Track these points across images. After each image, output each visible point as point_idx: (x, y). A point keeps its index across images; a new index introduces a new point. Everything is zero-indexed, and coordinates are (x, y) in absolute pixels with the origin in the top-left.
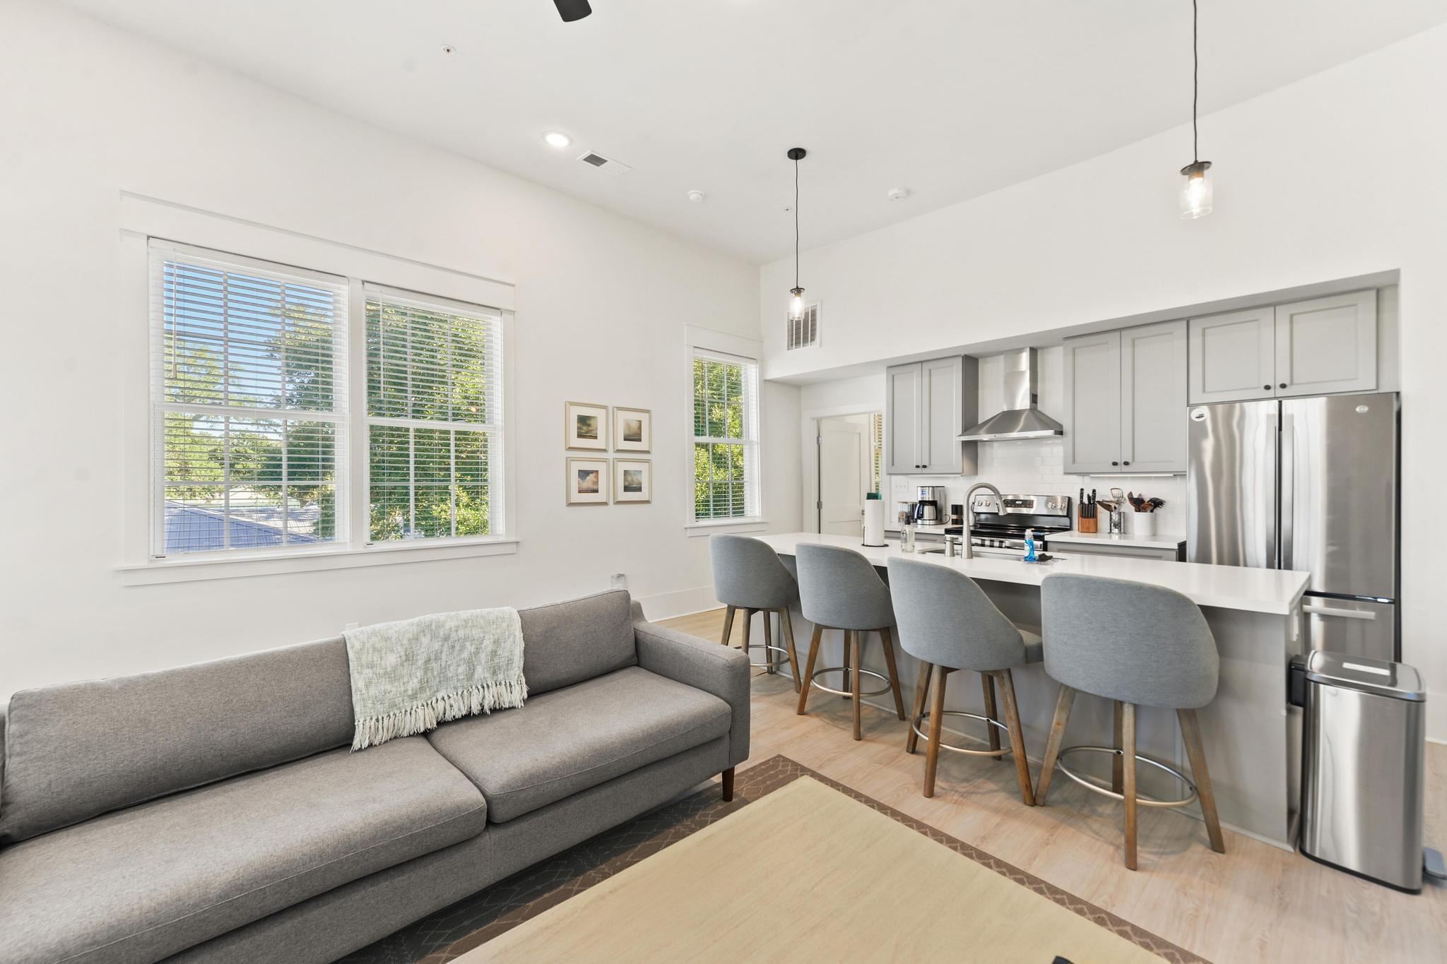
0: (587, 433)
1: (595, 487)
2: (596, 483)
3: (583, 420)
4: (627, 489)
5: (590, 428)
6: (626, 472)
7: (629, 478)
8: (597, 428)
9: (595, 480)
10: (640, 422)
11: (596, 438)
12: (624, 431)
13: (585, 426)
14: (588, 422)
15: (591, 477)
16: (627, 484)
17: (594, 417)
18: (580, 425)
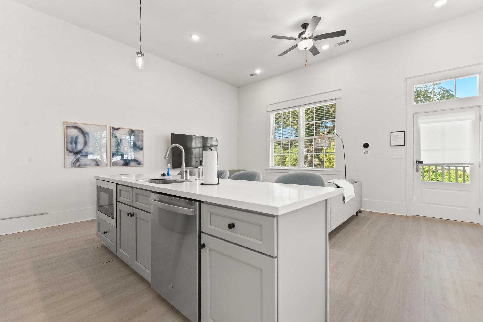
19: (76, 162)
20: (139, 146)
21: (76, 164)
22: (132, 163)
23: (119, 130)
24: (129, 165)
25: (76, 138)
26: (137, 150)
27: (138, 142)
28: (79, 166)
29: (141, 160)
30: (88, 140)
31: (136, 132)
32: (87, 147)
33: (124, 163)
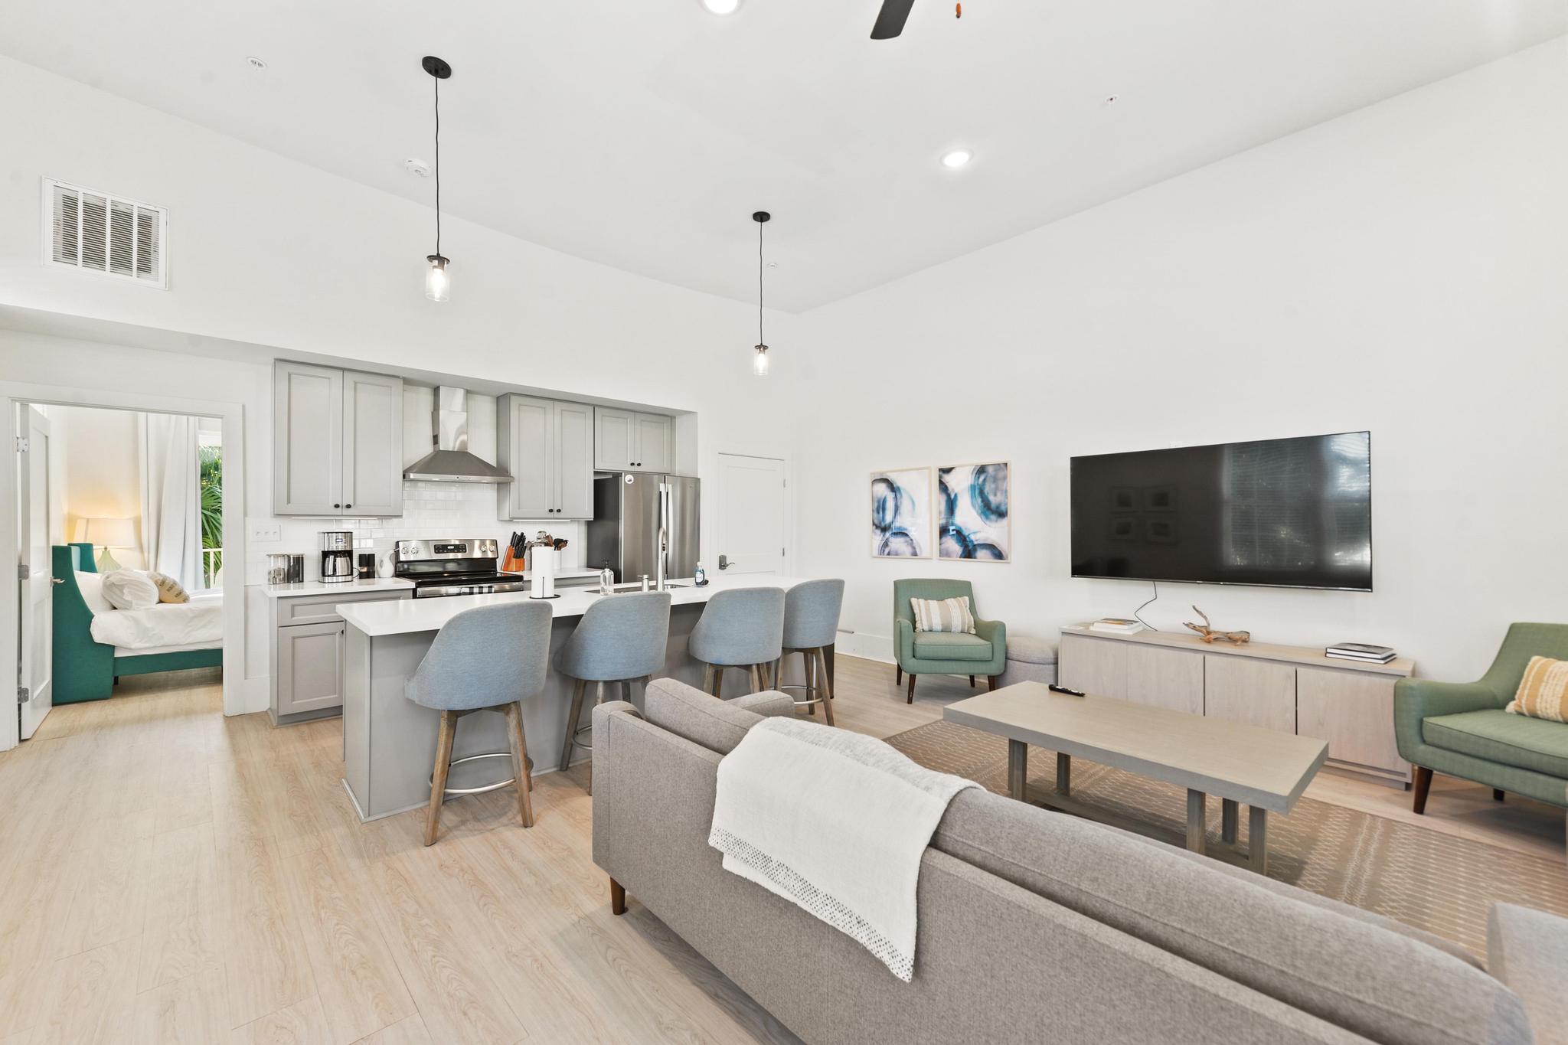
19: (885, 547)
20: (998, 507)
21: (884, 551)
22: (981, 554)
23: (953, 471)
24: (975, 558)
25: (884, 501)
26: (993, 517)
27: (995, 495)
28: (889, 554)
29: (1002, 546)
30: (901, 502)
31: (990, 470)
32: (898, 517)
33: (963, 552)
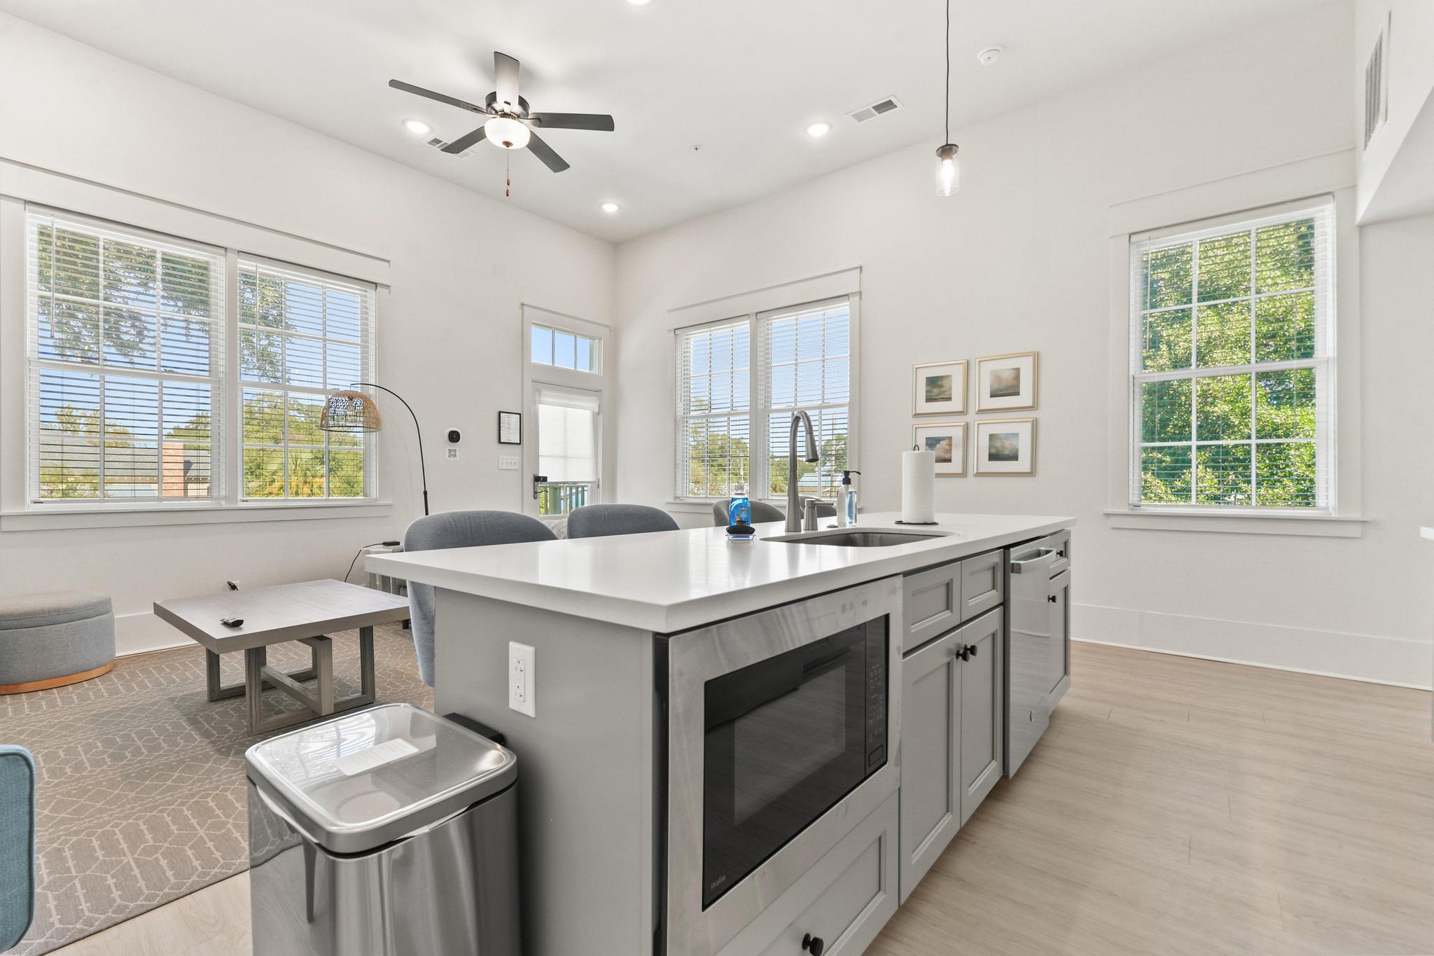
0: (938, 394)
1: (947, 456)
2: (950, 451)
3: (933, 382)
4: (993, 457)
5: (943, 389)
6: (992, 437)
7: (998, 444)
8: (951, 388)
9: (948, 447)
10: (1018, 370)
11: (950, 399)
12: (991, 387)
13: (936, 388)
14: (940, 383)
15: (943, 443)
16: (993, 451)
17: (948, 376)
18: (929, 388)
